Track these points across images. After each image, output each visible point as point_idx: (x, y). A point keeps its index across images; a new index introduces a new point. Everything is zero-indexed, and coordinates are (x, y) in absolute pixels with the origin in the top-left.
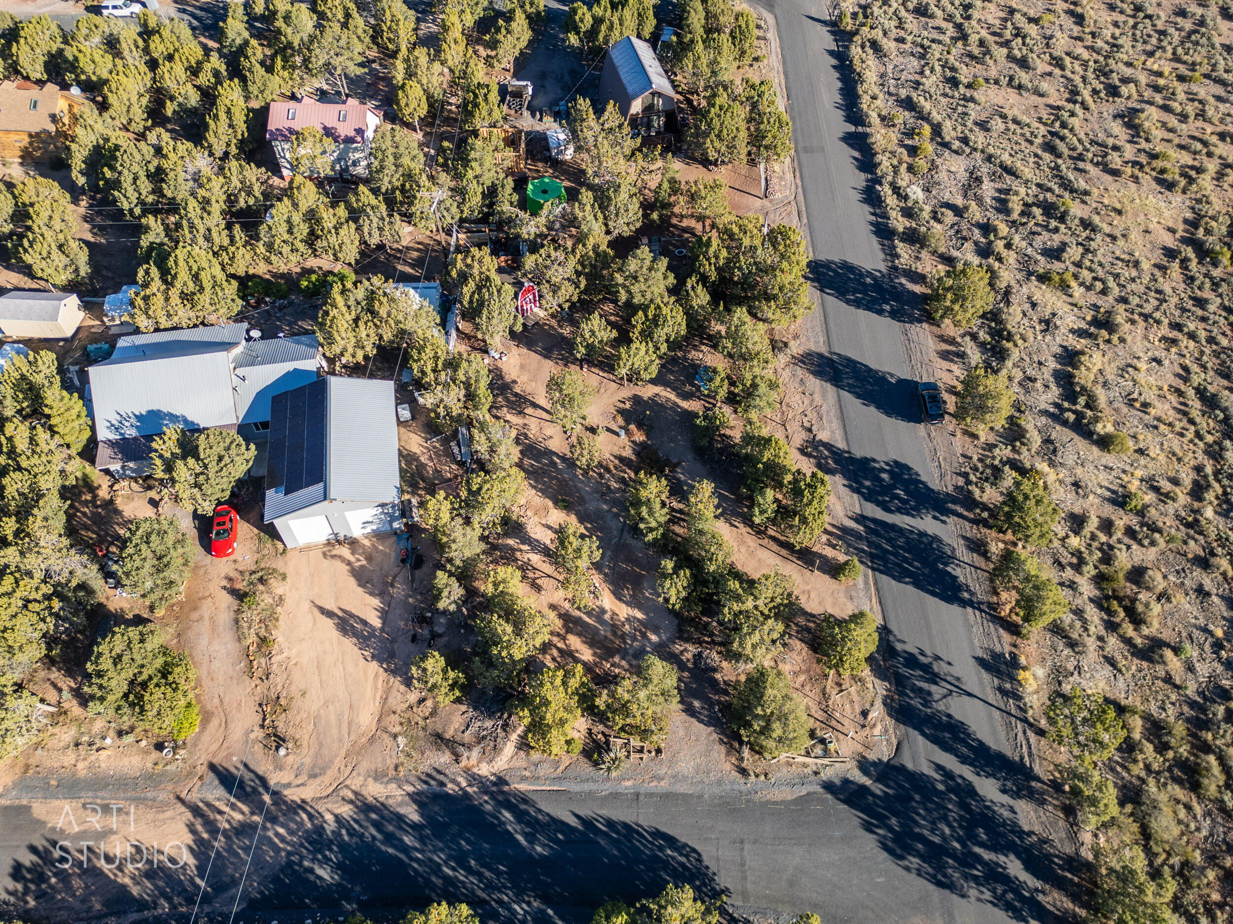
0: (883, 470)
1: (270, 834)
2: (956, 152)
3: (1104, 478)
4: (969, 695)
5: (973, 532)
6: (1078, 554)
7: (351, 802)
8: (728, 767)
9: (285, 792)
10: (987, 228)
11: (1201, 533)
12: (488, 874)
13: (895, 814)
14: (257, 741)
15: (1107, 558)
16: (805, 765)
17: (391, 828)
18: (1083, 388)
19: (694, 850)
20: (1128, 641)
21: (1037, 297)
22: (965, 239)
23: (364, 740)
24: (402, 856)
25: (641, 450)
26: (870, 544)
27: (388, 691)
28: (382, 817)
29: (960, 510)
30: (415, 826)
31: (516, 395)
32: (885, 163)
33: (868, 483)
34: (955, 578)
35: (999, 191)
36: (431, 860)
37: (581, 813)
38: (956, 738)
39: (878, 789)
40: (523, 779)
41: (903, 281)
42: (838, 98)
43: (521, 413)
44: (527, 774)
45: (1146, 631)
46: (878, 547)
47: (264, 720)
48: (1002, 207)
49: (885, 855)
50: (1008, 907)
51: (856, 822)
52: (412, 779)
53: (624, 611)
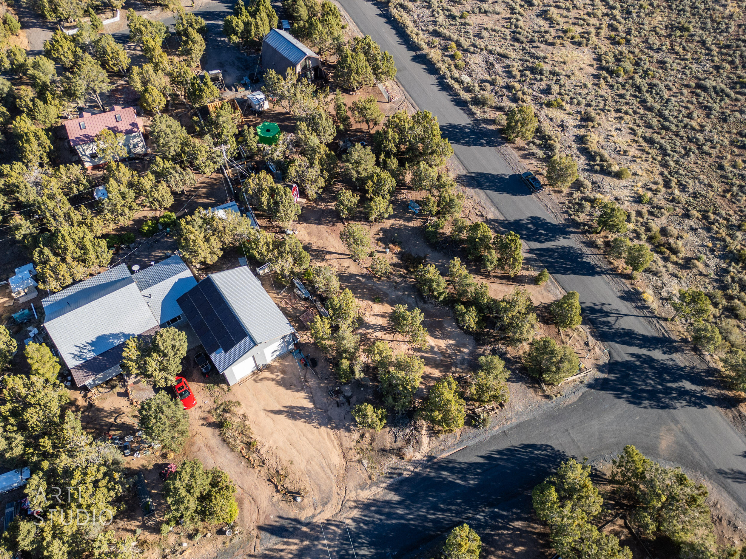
0: (528, 223)
1: (320, 547)
2: (473, 53)
3: (626, 192)
4: (626, 315)
5: (585, 238)
6: (635, 231)
7: (356, 507)
8: (539, 398)
9: (314, 521)
10: (509, 88)
11: (678, 203)
12: (453, 507)
13: (626, 385)
14: (279, 501)
15: (648, 230)
16: (574, 381)
17: (387, 510)
18: (595, 152)
19: (547, 446)
20: (676, 263)
21: (550, 115)
22: (502, 96)
23: (342, 471)
24: (402, 521)
25: (401, 256)
26: (542, 262)
27: (339, 439)
28: (378, 506)
29: (573, 230)
30: (399, 503)
31: (315, 250)
32: (443, 68)
33: (524, 232)
34: (589, 263)
35: (504, 67)
36: (419, 515)
37: (483, 454)
38: (632, 338)
39: (612, 377)
40: (442, 451)
41: (484, 125)
42: (398, 39)
43: (323, 260)
44: (442, 448)
45: (681, 255)
46: (547, 262)
47: (276, 487)
48: (510, 75)
49: (633, 406)
50: (695, 404)
51: (611, 397)
52: (382, 479)
53: (442, 343)
